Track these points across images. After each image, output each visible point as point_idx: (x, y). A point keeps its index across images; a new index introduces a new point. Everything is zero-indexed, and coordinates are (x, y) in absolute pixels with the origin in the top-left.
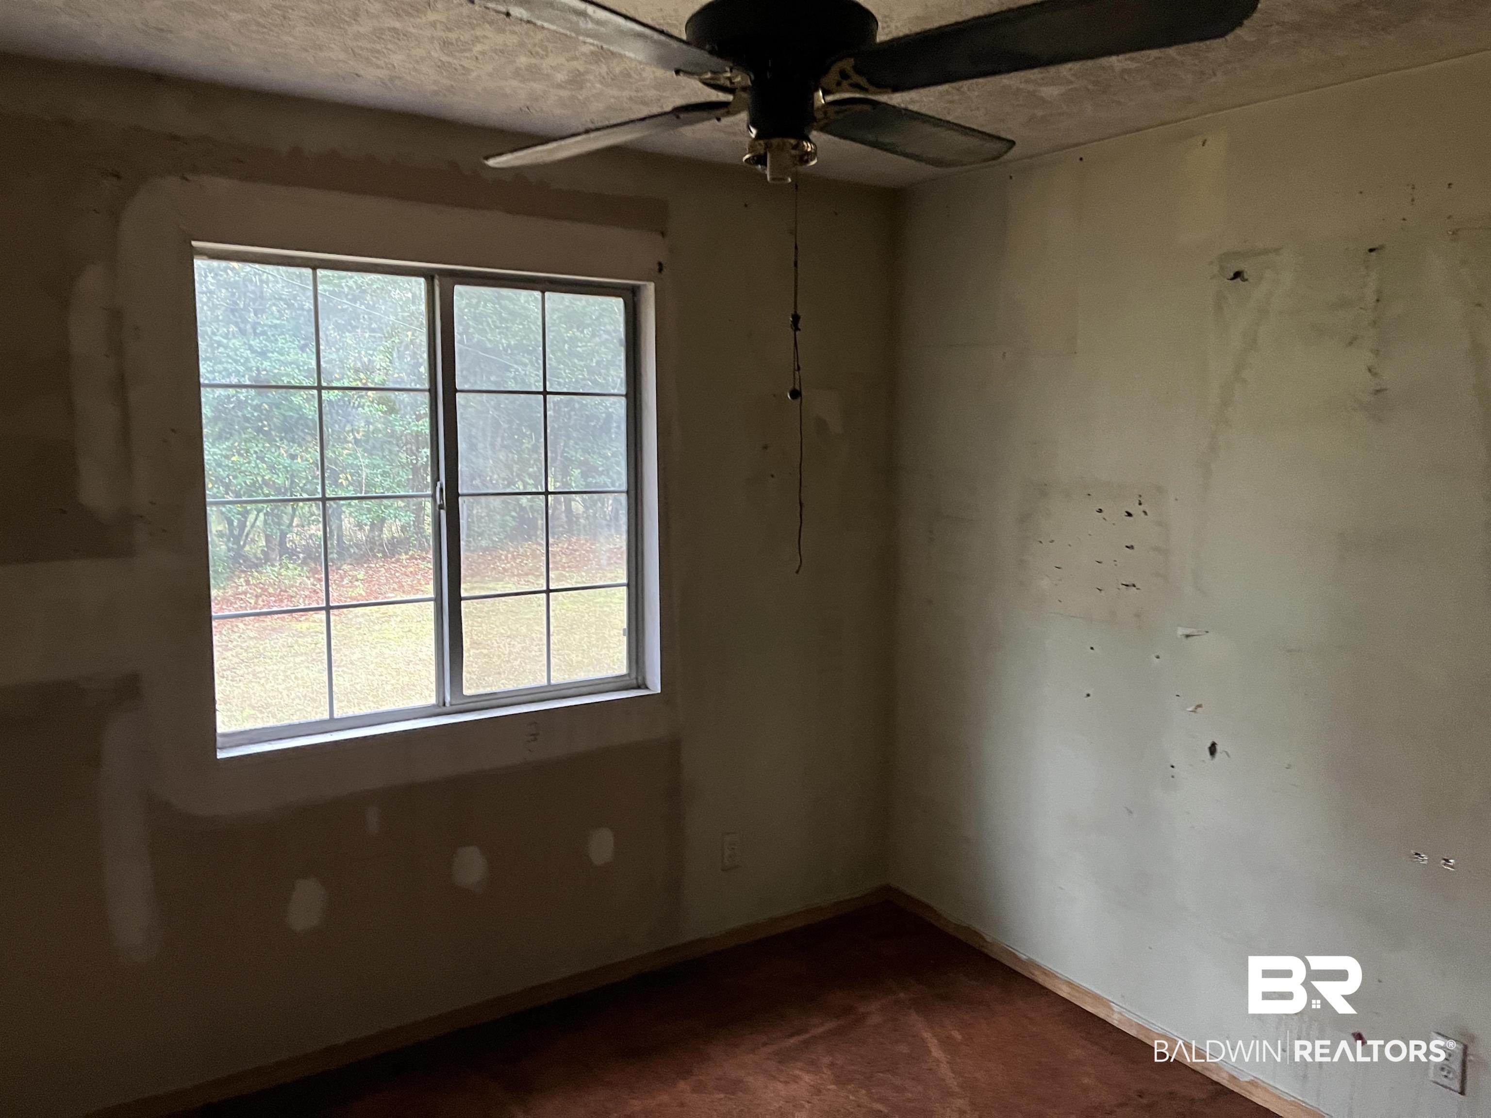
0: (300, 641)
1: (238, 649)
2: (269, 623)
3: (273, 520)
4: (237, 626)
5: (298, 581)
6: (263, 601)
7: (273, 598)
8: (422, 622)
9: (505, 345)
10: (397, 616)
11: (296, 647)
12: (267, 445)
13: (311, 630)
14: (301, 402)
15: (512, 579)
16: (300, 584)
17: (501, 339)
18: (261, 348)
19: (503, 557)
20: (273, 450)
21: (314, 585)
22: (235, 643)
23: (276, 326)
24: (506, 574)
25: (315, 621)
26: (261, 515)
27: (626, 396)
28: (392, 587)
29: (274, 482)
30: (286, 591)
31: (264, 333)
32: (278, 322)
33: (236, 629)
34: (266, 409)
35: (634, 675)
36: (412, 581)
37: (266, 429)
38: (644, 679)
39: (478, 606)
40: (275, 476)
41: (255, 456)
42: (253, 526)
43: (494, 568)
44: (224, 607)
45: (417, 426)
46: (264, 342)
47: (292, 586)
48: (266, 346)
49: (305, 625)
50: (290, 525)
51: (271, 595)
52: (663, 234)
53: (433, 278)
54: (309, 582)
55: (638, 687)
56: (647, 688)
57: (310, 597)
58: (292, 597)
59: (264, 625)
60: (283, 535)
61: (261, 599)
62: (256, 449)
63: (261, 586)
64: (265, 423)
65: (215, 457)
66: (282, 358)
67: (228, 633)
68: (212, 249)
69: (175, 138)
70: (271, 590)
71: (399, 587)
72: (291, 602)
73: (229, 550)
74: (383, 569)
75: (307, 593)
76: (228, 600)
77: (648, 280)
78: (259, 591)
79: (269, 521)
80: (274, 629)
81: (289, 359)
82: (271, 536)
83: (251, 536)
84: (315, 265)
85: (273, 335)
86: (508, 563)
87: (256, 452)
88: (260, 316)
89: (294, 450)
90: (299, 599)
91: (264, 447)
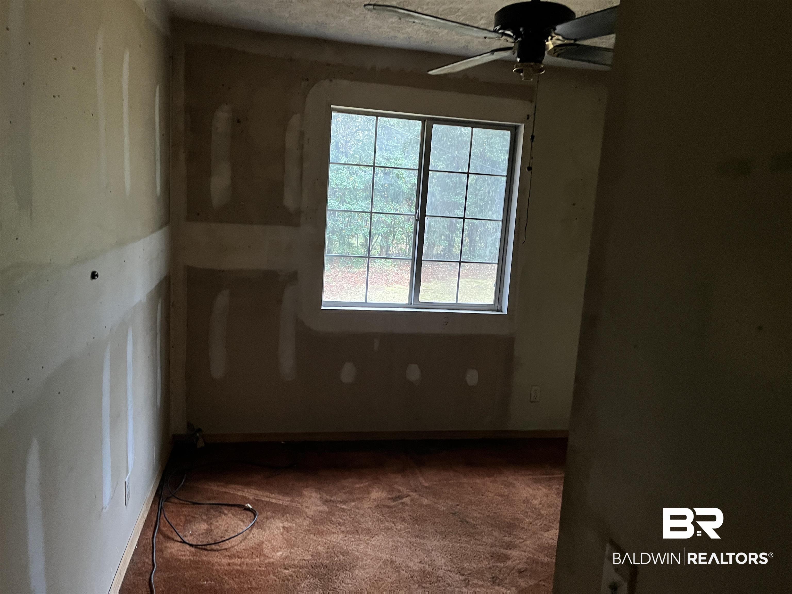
0: (387, 295)
1: (361, 295)
2: (376, 286)
3: (384, 239)
4: (362, 285)
5: (391, 268)
6: (375, 276)
7: (379, 275)
8: (443, 294)
9: (503, 159)
10: (432, 290)
11: (385, 297)
12: (385, 203)
13: (393, 291)
14: (402, 184)
15: (491, 279)
16: (391, 269)
17: (501, 156)
18: (387, 157)
19: (489, 268)
20: (388, 206)
21: (397, 271)
22: (360, 293)
23: (395, 146)
24: (489, 276)
25: (396, 288)
26: (380, 236)
27: (507, 176)
28: (433, 276)
29: (386, 221)
30: (385, 272)
31: (389, 150)
32: (396, 145)
33: (361, 287)
34: (386, 186)
35: (497, 305)
36: (443, 275)
37: (386, 196)
38: (501, 307)
39: (471, 290)
40: (387, 218)
41: (379, 208)
42: (376, 242)
43: (484, 273)
44: (358, 276)
45: (455, 199)
46: (389, 154)
47: (388, 270)
48: (390, 156)
49: (391, 288)
50: (392, 242)
51: (378, 273)
52: (531, 102)
53: (425, 121)
54: (395, 269)
55: (498, 311)
56: (502, 312)
57: (395, 276)
58: (387, 275)
59: (373, 286)
60: (388, 247)
61: (374, 275)
62: (380, 205)
63: (375, 268)
64: (386, 193)
65: (362, 207)
66: (396, 162)
67: (358, 288)
68: (340, 109)
69: (329, 65)
70: (378, 271)
71: (436, 277)
72: (387, 277)
73: (365, 251)
74: (430, 268)
75: (394, 274)
76: (360, 274)
77: (521, 123)
78: (374, 271)
79: (383, 240)
80: (377, 289)
81: (399, 163)
82: (383, 246)
83: (374, 246)
84: (377, 115)
85: (393, 151)
86: (491, 271)
87: (380, 207)
88: (389, 141)
89: (397, 207)
90: (390, 276)
91: (384, 204)
